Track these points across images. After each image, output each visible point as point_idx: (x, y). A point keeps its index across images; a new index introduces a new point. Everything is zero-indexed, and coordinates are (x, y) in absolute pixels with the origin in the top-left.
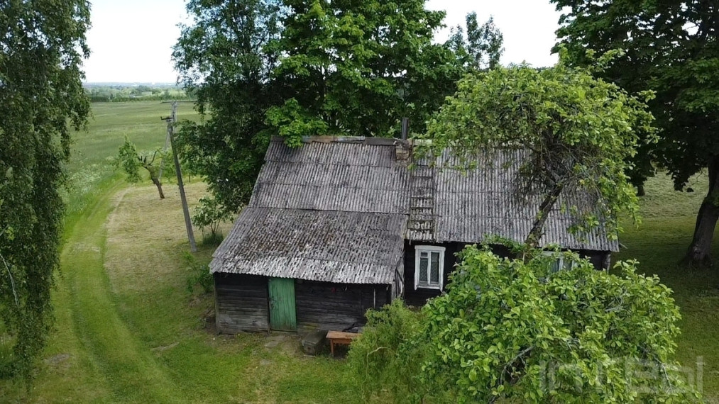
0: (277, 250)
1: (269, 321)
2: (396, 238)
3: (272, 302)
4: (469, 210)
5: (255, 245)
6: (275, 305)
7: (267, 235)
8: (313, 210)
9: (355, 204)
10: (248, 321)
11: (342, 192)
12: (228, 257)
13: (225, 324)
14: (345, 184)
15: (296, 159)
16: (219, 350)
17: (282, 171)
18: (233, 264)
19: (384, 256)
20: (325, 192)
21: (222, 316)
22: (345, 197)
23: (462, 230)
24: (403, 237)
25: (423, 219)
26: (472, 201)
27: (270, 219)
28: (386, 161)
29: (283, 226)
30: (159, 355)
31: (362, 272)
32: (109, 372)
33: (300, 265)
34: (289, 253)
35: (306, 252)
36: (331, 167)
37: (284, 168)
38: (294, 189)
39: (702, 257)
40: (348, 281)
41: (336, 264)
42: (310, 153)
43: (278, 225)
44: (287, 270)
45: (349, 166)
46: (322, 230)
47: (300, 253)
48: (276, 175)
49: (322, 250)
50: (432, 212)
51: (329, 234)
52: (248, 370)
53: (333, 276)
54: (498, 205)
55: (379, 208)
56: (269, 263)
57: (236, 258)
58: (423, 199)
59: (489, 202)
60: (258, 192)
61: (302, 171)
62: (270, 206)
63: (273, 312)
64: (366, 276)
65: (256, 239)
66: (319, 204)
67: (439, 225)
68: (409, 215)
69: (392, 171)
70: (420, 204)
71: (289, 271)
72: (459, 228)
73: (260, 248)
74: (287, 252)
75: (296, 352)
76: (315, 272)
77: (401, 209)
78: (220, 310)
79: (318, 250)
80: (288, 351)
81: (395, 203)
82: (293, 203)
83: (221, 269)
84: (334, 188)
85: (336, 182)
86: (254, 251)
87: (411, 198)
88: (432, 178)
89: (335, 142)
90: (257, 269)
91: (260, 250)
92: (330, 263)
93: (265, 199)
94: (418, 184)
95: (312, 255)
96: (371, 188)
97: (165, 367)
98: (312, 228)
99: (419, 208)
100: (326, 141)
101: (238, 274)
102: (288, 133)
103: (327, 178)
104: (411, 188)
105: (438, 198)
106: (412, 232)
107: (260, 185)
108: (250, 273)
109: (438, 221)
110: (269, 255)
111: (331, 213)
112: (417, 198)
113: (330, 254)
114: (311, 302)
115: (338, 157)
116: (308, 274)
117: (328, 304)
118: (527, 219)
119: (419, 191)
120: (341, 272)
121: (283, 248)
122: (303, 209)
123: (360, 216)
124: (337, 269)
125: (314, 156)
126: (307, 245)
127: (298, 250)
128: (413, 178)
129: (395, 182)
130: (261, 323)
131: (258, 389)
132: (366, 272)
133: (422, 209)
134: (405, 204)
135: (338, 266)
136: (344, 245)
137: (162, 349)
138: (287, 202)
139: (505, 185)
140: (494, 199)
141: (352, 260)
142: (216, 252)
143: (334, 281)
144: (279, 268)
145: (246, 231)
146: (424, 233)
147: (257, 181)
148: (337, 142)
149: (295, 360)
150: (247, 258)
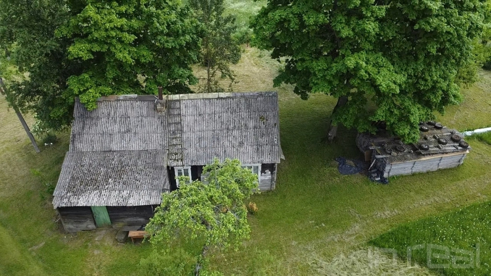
0: (92, 186)
1: (95, 224)
2: (162, 168)
3: (95, 215)
4: (203, 143)
5: (78, 182)
6: (97, 216)
7: (84, 174)
8: (110, 151)
9: (135, 145)
10: (83, 226)
11: (127, 136)
12: (63, 194)
13: (70, 229)
14: (128, 131)
15: (94, 115)
16: (70, 246)
17: (86, 124)
18: (67, 199)
19: (156, 182)
20: (117, 137)
21: (67, 225)
22: (130, 140)
23: (199, 158)
24: (165, 166)
25: (177, 152)
26: (203, 137)
27: (85, 161)
28: (152, 112)
29: (93, 166)
30: (34, 254)
31: (144, 196)
32: (6, 273)
33: (107, 196)
34: (100, 188)
35: (110, 186)
36: (118, 119)
37: (88, 122)
38: (96, 138)
39: (332, 138)
40: (136, 205)
41: (128, 192)
42: (103, 109)
43: (90, 165)
44: (100, 201)
45: (129, 117)
46: (118, 167)
47: (106, 187)
48: (83, 128)
49: (119, 182)
50: (181, 147)
51: (122, 169)
52: (88, 260)
53: (127, 202)
54: (218, 139)
55: (151, 147)
56: (89, 197)
57: (68, 194)
58: (176, 138)
59: (213, 137)
60: (73, 141)
61: (99, 123)
62: (83, 150)
63: (96, 220)
64: (146, 199)
65: (78, 178)
66: (114, 147)
67: (186, 155)
68: (168, 150)
69: (156, 119)
70: (175, 142)
71: (101, 201)
72: (197, 156)
73: (82, 185)
74: (99, 187)
75: (113, 242)
76: (117, 200)
77: (164, 146)
78: (65, 222)
79: (117, 184)
80: (109, 242)
81: (160, 143)
82: (97, 147)
83: (61, 205)
84: (122, 134)
85: (123, 130)
86: (78, 188)
87: (169, 138)
88: (180, 123)
89: (118, 100)
90: (82, 202)
91: (82, 186)
92: (125, 192)
93: (79, 146)
94: (172, 128)
95: (114, 187)
96: (145, 133)
97: (40, 262)
98: (112, 166)
99: (174, 145)
100: (112, 100)
101: (71, 207)
102: (86, 102)
103: (116, 128)
104: (169, 131)
105: (185, 136)
106: (171, 161)
107: (74, 136)
108: (79, 205)
109: (185, 152)
110: (88, 190)
111: (121, 153)
112: (172, 138)
113: (124, 185)
114: (117, 214)
115: (121, 111)
116: (113, 203)
117: (128, 213)
118: (234, 147)
119: (173, 132)
120: (131, 198)
121: (96, 184)
122: (104, 151)
123: (140, 152)
124: (129, 196)
125: (106, 111)
126: (110, 180)
127: (105, 184)
128: (169, 124)
129: (159, 127)
130: (91, 226)
131: (95, 273)
132: (146, 197)
133: (176, 145)
134: (165, 143)
135: (129, 194)
136: (132, 177)
137: (35, 248)
138: (93, 147)
139: (222, 125)
140: (216, 135)
141: (137, 188)
142: (55, 192)
143: (128, 205)
144: (95, 200)
145: (71, 173)
146: (177, 161)
147: (71, 133)
148: (120, 100)
149: (113, 247)
150: (75, 194)
